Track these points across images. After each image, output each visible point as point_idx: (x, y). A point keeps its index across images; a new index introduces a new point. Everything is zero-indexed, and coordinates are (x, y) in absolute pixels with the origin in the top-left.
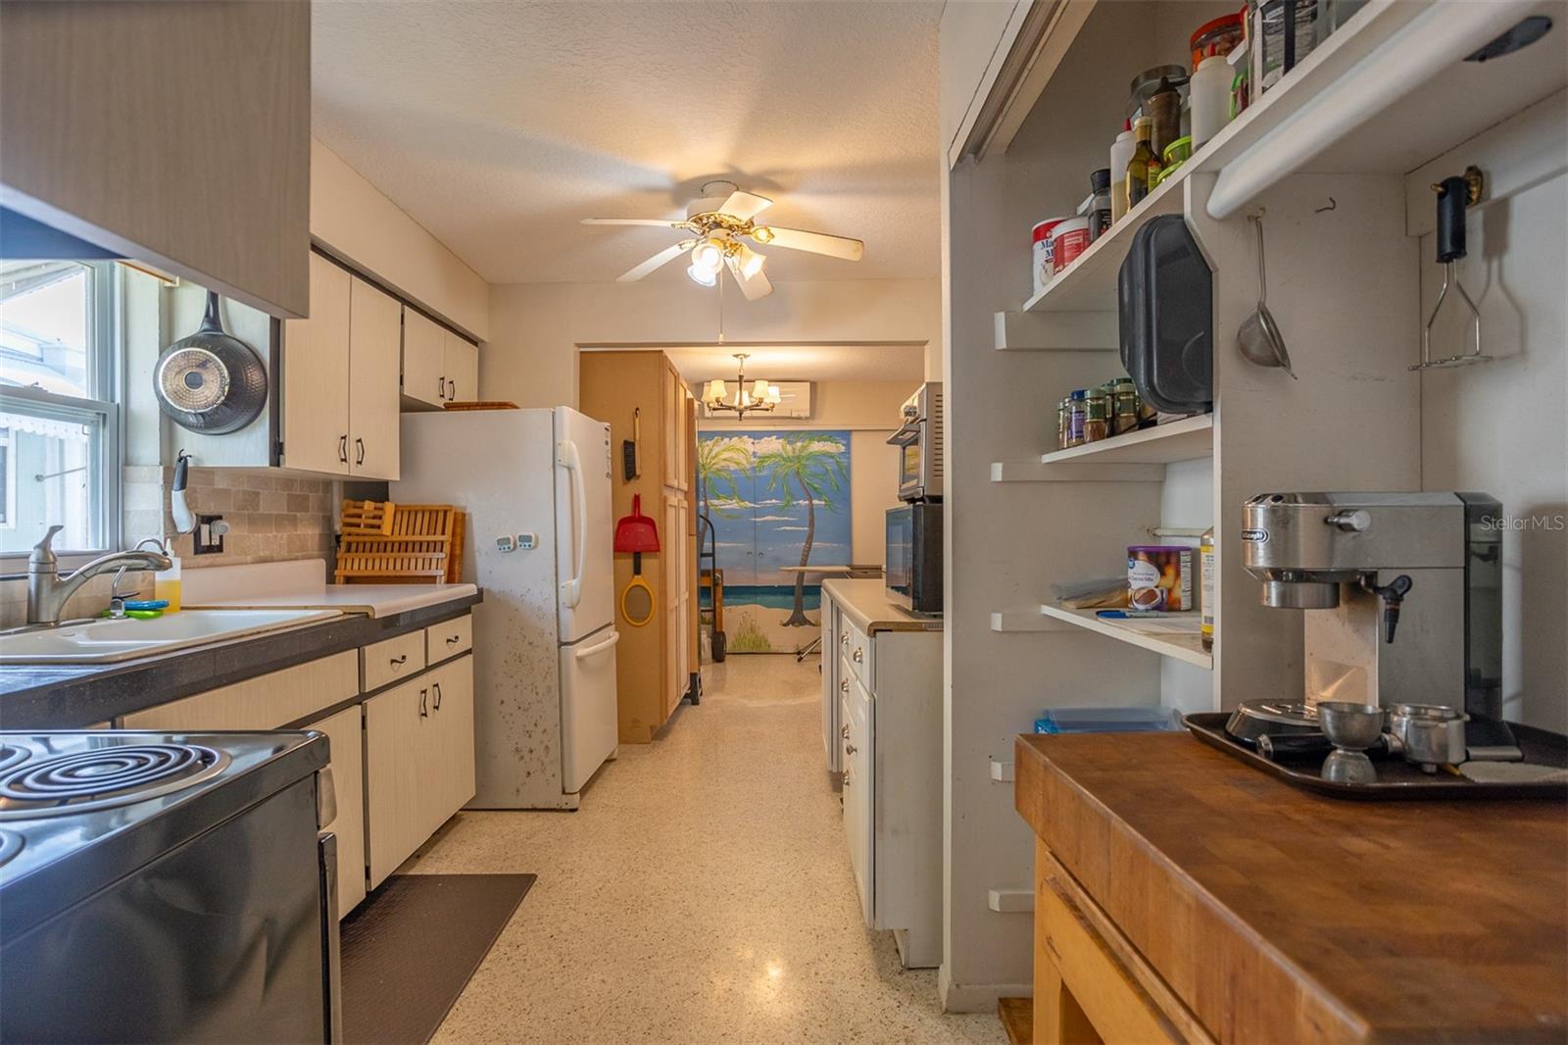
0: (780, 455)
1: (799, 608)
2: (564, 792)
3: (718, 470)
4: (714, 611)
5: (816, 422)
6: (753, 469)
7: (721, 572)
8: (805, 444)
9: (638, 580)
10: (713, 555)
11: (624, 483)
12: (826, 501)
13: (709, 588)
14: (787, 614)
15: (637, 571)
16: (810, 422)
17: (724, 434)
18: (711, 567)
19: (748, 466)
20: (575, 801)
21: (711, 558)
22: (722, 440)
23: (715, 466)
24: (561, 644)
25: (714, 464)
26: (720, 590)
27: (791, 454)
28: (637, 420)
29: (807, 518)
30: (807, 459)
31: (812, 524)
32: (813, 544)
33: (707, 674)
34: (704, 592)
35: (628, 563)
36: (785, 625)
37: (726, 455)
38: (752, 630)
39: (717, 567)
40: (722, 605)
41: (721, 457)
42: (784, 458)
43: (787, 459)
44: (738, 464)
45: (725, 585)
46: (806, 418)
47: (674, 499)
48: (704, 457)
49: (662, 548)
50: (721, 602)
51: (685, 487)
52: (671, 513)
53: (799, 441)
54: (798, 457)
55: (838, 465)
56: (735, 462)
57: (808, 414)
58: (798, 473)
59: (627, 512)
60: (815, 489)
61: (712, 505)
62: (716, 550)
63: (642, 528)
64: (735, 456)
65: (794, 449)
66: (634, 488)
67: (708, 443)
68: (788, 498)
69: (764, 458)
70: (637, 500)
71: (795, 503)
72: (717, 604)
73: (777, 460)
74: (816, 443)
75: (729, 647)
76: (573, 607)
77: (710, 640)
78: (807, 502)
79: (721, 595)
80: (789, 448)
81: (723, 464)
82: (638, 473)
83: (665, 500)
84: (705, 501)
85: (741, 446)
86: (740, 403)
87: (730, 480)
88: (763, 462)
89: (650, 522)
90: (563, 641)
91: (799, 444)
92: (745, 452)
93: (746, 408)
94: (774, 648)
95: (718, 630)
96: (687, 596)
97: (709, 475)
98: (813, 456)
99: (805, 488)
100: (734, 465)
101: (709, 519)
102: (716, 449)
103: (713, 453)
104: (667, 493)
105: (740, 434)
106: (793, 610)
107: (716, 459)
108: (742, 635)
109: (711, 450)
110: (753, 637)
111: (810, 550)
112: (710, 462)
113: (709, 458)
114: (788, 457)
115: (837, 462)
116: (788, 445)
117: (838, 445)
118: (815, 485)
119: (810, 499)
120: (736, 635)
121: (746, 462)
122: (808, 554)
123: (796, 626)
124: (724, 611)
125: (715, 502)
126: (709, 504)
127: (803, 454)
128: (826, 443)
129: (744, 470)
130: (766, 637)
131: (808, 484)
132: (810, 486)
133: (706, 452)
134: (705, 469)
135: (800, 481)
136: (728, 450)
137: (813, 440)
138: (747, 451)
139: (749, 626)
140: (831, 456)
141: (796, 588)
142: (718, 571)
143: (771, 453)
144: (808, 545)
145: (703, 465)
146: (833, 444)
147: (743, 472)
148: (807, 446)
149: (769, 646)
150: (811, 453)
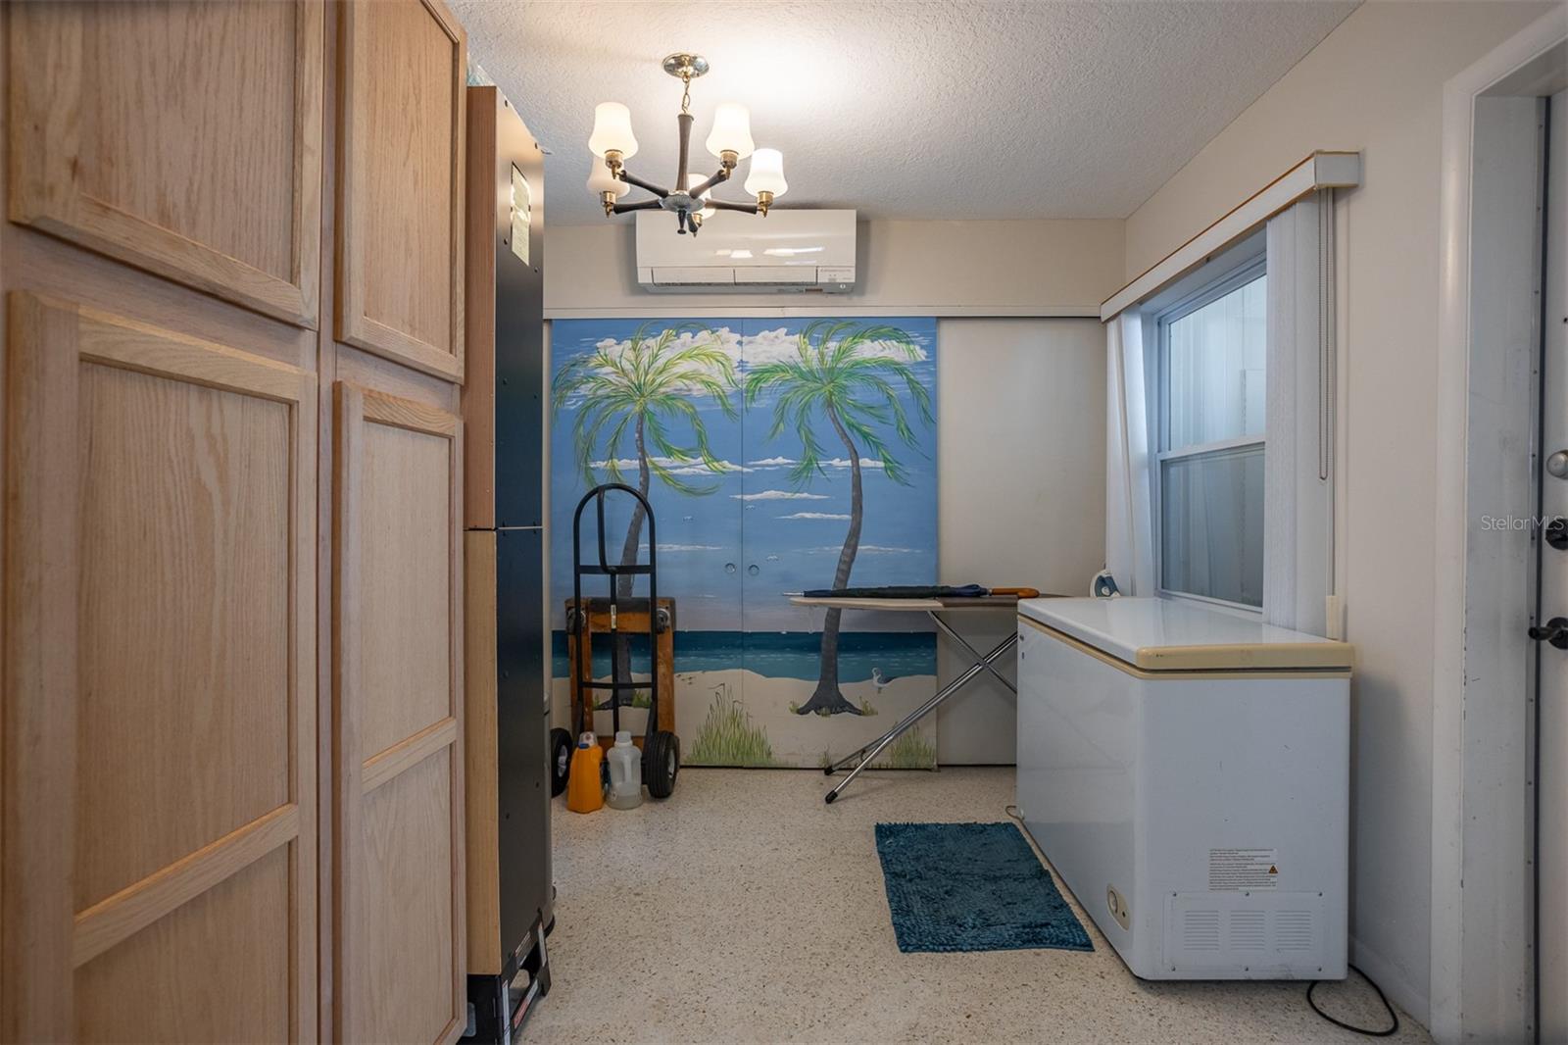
0: (795, 368)
1: (829, 679)
3: (668, 396)
4: (653, 685)
5: (869, 299)
6: (740, 395)
7: (672, 604)
8: (845, 345)
10: (651, 569)
12: (886, 460)
14: (805, 689)
16: (855, 299)
18: (650, 594)
19: (729, 390)
21: (649, 575)
22: (678, 335)
23: (662, 390)
25: (660, 385)
26: (666, 642)
27: (815, 365)
30: (850, 375)
31: (857, 508)
32: (859, 548)
36: (802, 711)
37: (684, 367)
38: (734, 720)
39: (659, 595)
40: (673, 669)
41: (675, 370)
42: (802, 375)
43: (809, 376)
44: (708, 384)
45: (678, 629)
46: (848, 291)
48: (641, 371)
50: (670, 664)
53: (831, 339)
54: (831, 370)
55: (913, 389)
56: (703, 382)
57: (850, 277)
58: (830, 403)
60: (865, 436)
61: (656, 468)
64: (702, 369)
65: (822, 355)
67: (651, 342)
68: (810, 453)
69: (760, 374)
71: (822, 464)
72: (662, 669)
73: (788, 377)
74: (868, 342)
75: (685, 757)
78: (849, 463)
79: (669, 650)
80: (812, 352)
81: (679, 384)
84: (643, 459)
85: (715, 348)
87: (691, 418)
88: (758, 380)
91: (833, 345)
92: (723, 360)
94: (779, 758)
95: (661, 727)
97: (650, 407)
98: (859, 370)
99: (844, 434)
100: (699, 386)
101: (650, 501)
102: (666, 355)
103: (660, 363)
105: (711, 324)
106: (818, 682)
107: (665, 375)
108: (715, 731)
109: (655, 357)
110: (737, 735)
111: (852, 560)
112: (654, 381)
113: (652, 371)
114: (811, 372)
115: (910, 381)
116: (810, 348)
117: (912, 347)
118: (865, 429)
119: (855, 457)
120: (703, 730)
121: (726, 381)
122: (850, 569)
123: (824, 715)
124: (677, 681)
125: (662, 461)
126: (650, 466)
127: (840, 365)
128: (888, 342)
129: (720, 397)
130: (763, 735)
131: (851, 426)
132: (855, 431)
133: (645, 360)
134: (642, 395)
135: (835, 420)
136: (689, 356)
137: (862, 337)
138: (727, 359)
139: (728, 713)
140: (898, 369)
141: (824, 638)
142: (664, 600)
143: (776, 362)
144: (850, 551)
145: (639, 388)
146: (903, 346)
147: (719, 402)
148: (850, 349)
149: (770, 754)
150: (857, 364)
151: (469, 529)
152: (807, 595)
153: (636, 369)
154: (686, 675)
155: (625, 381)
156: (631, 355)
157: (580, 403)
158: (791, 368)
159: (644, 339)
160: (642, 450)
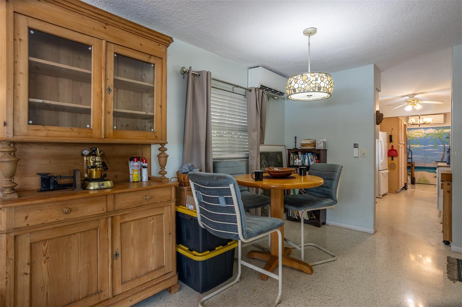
0: (434, 133)
2: (379, 195)
4: (412, 172)
5: (446, 124)
6: (425, 137)
7: (414, 163)
8: (442, 130)
9: (392, 161)
10: (411, 158)
11: (390, 143)
13: (410, 167)
14: (435, 174)
15: (392, 160)
16: (444, 124)
17: (415, 129)
18: (411, 161)
19: (423, 137)
20: (381, 196)
21: (411, 159)
23: (412, 137)
24: (379, 170)
26: (413, 168)
27: (437, 133)
28: (393, 131)
29: (443, 149)
33: (409, 186)
34: (409, 168)
35: (390, 158)
36: (435, 177)
37: (416, 134)
39: (413, 161)
40: (414, 171)
42: (435, 134)
44: (419, 136)
45: (415, 166)
46: (443, 123)
47: (401, 146)
48: (409, 134)
49: (398, 155)
50: (414, 170)
51: (404, 143)
52: (400, 149)
54: (440, 134)
57: (443, 122)
58: (440, 138)
59: (390, 148)
60: (446, 142)
61: (411, 146)
62: (413, 157)
63: (394, 152)
64: (418, 134)
65: (438, 132)
66: (392, 144)
67: (410, 131)
68: (436, 144)
69: (428, 134)
70: (392, 146)
71: (438, 146)
72: (413, 171)
73: (432, 134)
74: (446, 130)
75: (416, 181)
76: (381, 164)
77: (410, 179)
78: (443, 145)
80: (437, 131)
81: (415, 136)
82: (393, 141)
83: (399, 146)
84: (409, 145)
85: (421, 131)
86: (419, 123)
87: (417, 140)
88: (427, 135)
89: (396, 151)
90: (380, 170)
91: (440, 130)
92: (422, 133)
93: (421, 124)
95: (413, 177)
96: (404, 166)
97: (410, 139)
99: (442, 142)
101: (410, 150)
102: (413, 133)
103: (412, 133)
104: (399, 145)
105: (420, 128)
108: (421, 179)
109: (411, 133)
110: (424, 180)
118: (446, 141)
119: (444, 145)
120: (419, 179)
124: (415, 172)
125: (412, 145)
127: (442, 133)
130: (428, 180)
131: (443, 141)
135: (441, 140)
136: (416, 132)
139: (423, 177)
142: (413, 162)
144: (443, 157)
145: (409, 137)
149: (430, 182)
150: (444, 132)
151: (405, 153)
152: (436, 162)
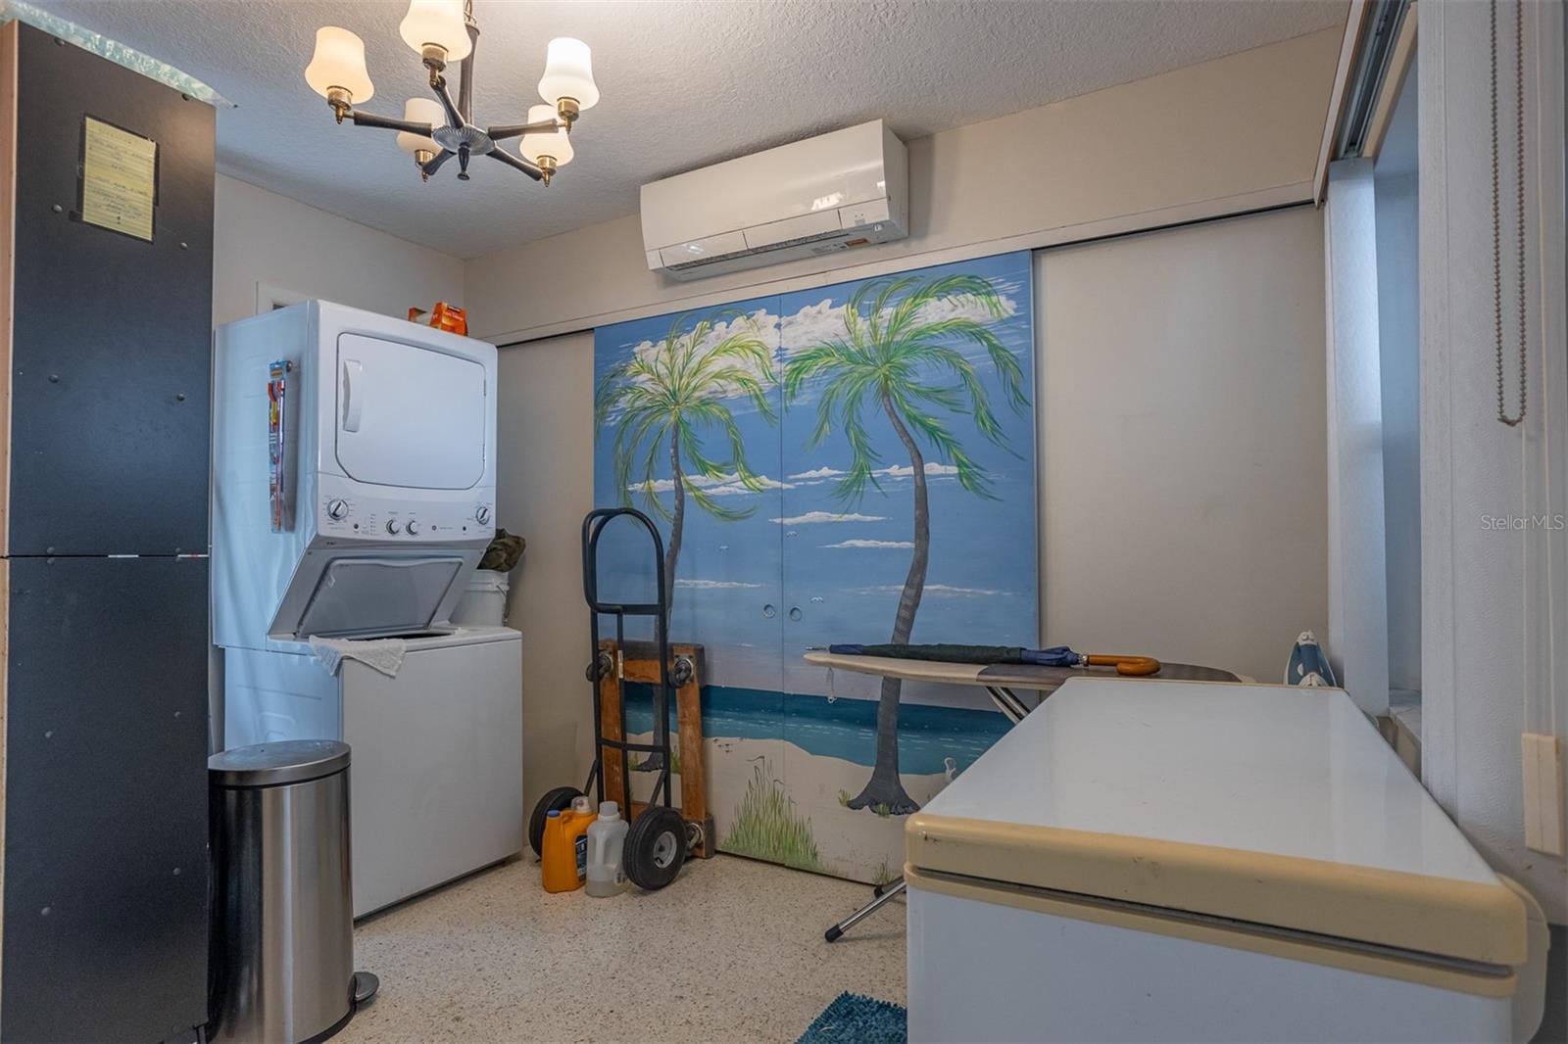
0: (842, 349)
1: (887, 766)
3: (703, 402)
5: (932, 241)
7: (697, 652)
8: (904, 310)
10: (659, 610)
12: (960, 464)
14: (858, 776)
16: (915, 244)
19: (767, 386)
22: (712, 328)
23: (697, 394)
25: (695, 389)
27: (866, 342)
30: (911, 350)
31: (922, 532)
32: (925, 587)
36: (854, 805)
37: (719, 364)
38: (776, 802)
41: (709, 369)
42: (850, 358)
43: (860, 357)
44: (743, 382)
45: (710, 681)
48: (676, 375)
53: (886, 304)
54: (886, 346)
55: (997, 359)
56: (738, 380)
58: (885, 392)
60: (932, 432)
61: (692, 488)
64: (737, 363)
65: (874, 327)
67: (686, 339)
68: (860, 459)
69: (802, 362)
72: (682, 732)
73: (833, 361)
74: (933, 302)
75: (724, 839)
80: (862, 325)
81: (713, 385)
84: (678, 479)
85: (750, 337)
87: (727, 425)
88: (798, 371)
91: (888, 312)
92: (757, 350)
94: (825, 862)
97: (685, 416)
98: (920, 342)
99: (901, 431)
100: (735, 385)
102: (701, 351)
103: (695, 362)
106: (873, 768)
107: (699, 376)
108: (754, 813)
109: (689, 356)
110: (778, 823)
111: (916, 605)
112: (688, 384)
113: (686, 373)
114: (861, 352)
115: (992, 348)
116: (860, 320)
117: (994, 299)
118: (931, 422)
119: (919, 461)
120: (741, 809)
121: (762, 375)
122: (913, 616)
123: (882, 814)
124: (714, 747)
125: (697, 480)
126: (685, 486)
127: (898, 338)
128: (961, 297)
129: (756, 395)
130: (807, 828)
131: (913, 419)
132: (918, 426)
133: (680, 361)
134: (677, 403)
135: (892, 413)
136: (723, 350)
137: (926, 295)
138: (765, 349)
139: (768, 793)
140: (976, 332)
141: (880, 709)
142: (683, 646)
143: (819, 344)
144: (912, 592)
145: (674, 394)
146: (983, 299)
147: (756, 402)
148: (910, 314)
149: (815, 855)
150: (920, 332)
152: (835, 650)
153: (671, 373)
154: (723, 740)
155: (661, 389)
156: (665, 357)
157: (619, 418)
158: (837, 350)
159: (678, 337)
160: (677, 468)
